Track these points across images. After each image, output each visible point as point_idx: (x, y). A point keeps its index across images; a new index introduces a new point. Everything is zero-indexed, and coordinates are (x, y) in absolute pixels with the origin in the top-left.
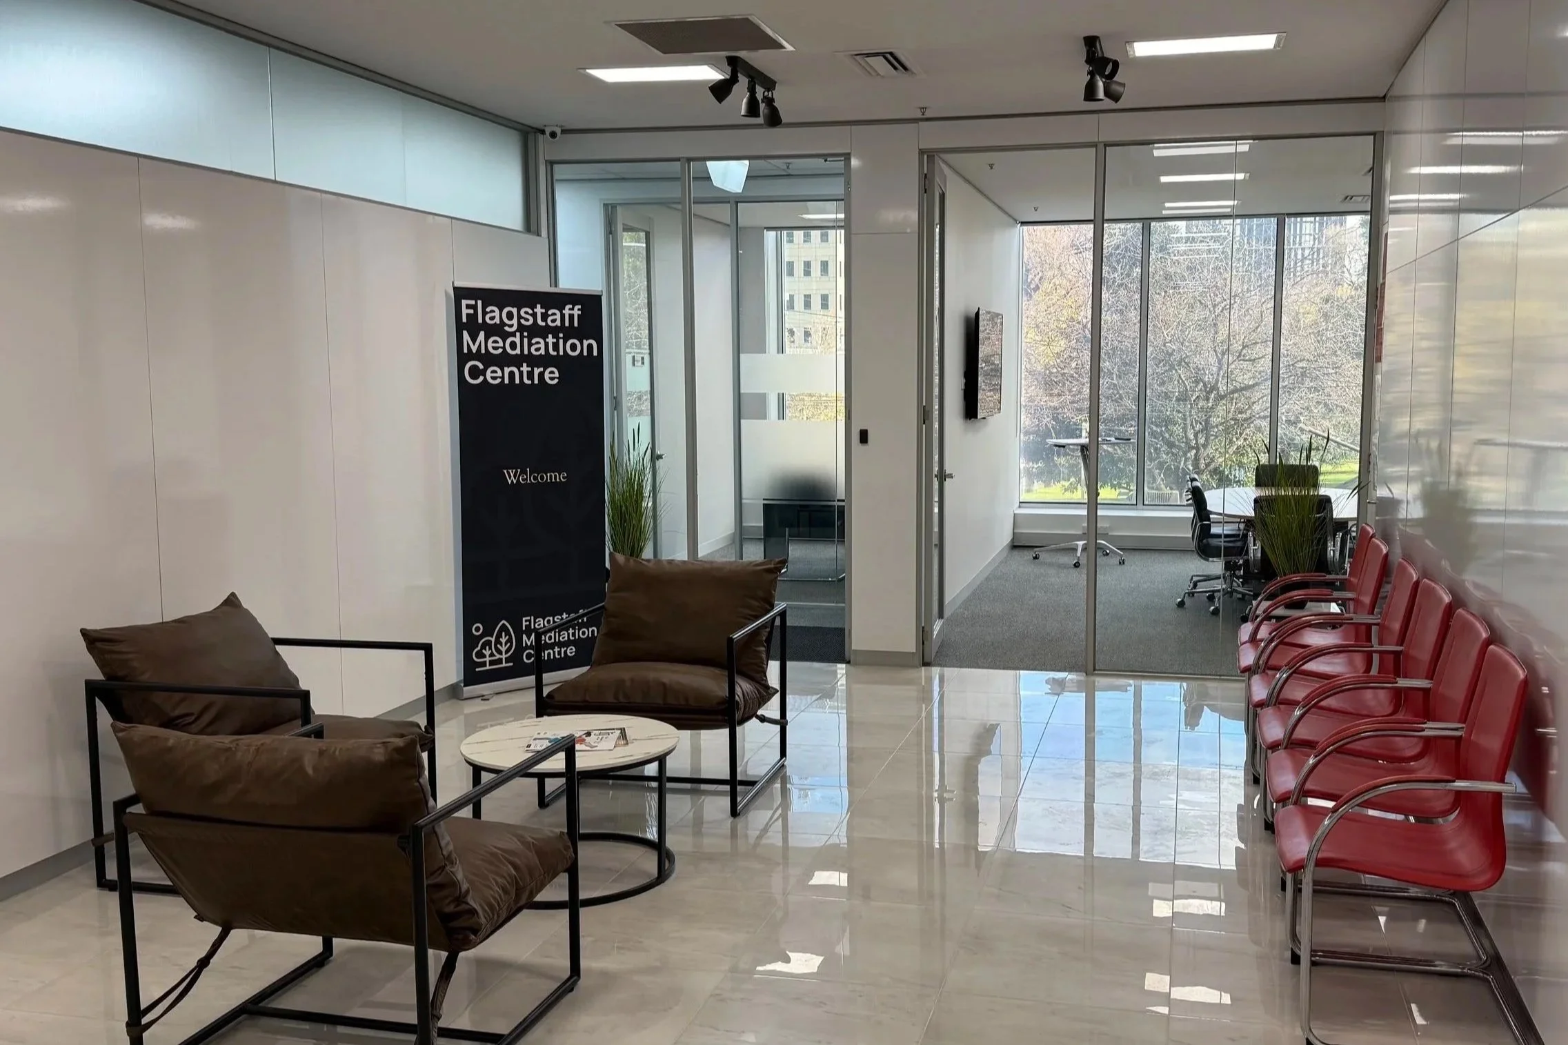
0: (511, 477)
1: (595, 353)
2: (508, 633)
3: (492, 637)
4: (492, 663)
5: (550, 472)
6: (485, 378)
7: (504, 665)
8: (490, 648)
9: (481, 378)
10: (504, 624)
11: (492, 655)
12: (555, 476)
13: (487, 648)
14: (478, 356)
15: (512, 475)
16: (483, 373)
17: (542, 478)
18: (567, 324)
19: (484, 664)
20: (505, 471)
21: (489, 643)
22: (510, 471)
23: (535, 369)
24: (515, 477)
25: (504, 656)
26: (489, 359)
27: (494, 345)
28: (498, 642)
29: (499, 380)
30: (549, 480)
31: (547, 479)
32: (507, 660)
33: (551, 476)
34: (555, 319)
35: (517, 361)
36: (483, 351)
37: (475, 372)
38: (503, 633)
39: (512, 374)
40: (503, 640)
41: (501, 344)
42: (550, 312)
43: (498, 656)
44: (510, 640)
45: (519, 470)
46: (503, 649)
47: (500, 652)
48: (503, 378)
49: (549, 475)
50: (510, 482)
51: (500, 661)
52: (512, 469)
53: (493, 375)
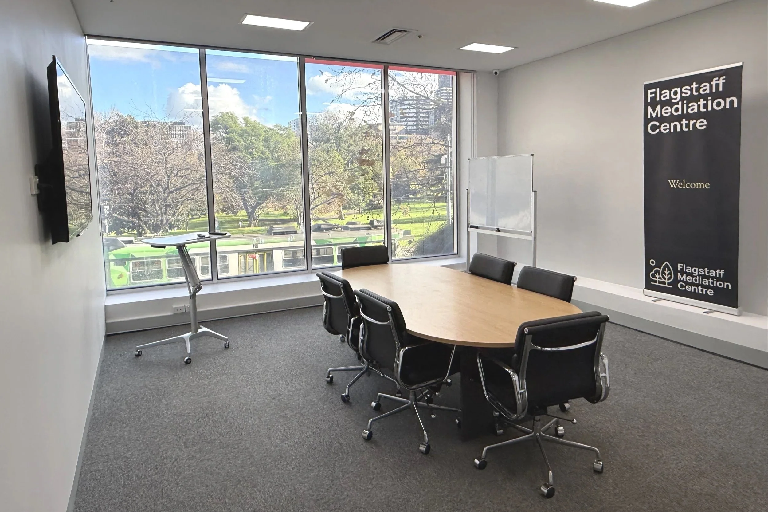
0: (673, 184)
1: (736, 105)
2: (669, 269)
3: (660, 269)
4: (660, 282)
5: (698, 183)
6: (660, 130)
7: (667, 286)
8: (659, 274)
9: (658, 130)
10: (667, 264)
11: (660, 278)
12: (702, 185)
13: (658, 273)
14: (656, 119)
15: (674, 183)
16: (659, 127)
17: (693, 186)
18: (714, 90)
19: (655, 281)
20: (669, 181)
21: (659, 271)
22: (672, 181)
23: (691, 121)
24: (675, 184)
25: (667, 281)
26: (662, 120)
27: (666, 111)
28: (663, 272)
29: (668, 131)
30: (697, 187)
31: (696, 187)
32: (669, 284)
33: (699, 185)
34: (706, 88)
35: (679, 119)
36: (659, 116)
37: (654, 128)
38: (667, 269)
39: (675, 126)
40: (667, 272)
41: (670, 110)
42: (702, 86)
43: (663, 280)
44: (670, 273)
45: (678, 181)
46: (667, 277)
47: (665, 279)
48: (670, 129)
49: (697, 184)
50: (672, 187)
51: (664, 283)
52: (673, 180)
53: (665, 128)
